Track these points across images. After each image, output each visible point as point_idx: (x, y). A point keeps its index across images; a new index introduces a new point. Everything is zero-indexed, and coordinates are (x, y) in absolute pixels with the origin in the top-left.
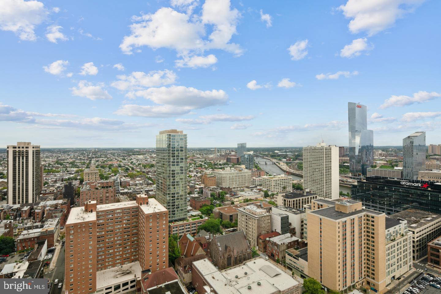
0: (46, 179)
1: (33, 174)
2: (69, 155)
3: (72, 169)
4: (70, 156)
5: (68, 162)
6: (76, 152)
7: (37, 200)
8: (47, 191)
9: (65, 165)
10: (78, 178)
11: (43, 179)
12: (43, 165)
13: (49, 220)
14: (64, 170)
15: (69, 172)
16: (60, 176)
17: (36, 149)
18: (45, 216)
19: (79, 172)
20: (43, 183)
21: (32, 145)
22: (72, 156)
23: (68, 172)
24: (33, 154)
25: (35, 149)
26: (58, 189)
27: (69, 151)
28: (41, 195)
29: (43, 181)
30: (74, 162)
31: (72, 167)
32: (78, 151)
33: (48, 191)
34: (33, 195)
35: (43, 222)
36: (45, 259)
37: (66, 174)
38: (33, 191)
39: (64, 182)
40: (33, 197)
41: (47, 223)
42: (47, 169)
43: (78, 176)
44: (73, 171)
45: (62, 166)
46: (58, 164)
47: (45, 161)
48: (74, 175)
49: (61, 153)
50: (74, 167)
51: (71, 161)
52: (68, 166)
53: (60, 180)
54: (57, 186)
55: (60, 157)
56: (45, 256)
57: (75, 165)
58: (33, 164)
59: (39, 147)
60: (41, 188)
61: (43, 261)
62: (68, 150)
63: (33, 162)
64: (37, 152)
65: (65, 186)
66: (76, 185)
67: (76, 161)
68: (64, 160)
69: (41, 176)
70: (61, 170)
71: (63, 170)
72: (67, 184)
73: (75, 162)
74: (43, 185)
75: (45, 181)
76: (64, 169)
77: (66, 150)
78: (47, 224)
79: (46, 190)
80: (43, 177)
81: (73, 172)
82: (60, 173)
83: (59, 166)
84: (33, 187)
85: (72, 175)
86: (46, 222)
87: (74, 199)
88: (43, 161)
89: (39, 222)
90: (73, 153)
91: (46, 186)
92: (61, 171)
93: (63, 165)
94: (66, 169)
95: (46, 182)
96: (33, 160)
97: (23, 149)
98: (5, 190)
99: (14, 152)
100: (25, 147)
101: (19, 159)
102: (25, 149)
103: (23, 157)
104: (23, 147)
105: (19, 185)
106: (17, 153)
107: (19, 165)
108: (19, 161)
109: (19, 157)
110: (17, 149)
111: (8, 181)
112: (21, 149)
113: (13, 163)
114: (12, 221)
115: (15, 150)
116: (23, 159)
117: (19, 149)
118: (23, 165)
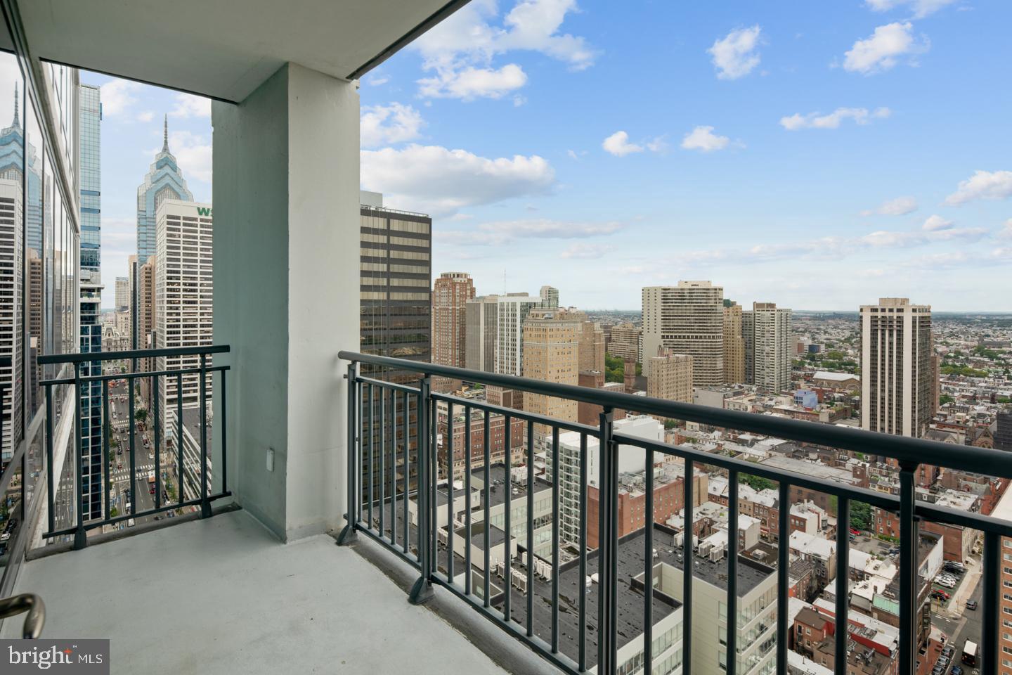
0: (947, 389)
1: (914, 372)
7: (923, 434)
8: (949, 417)
9: (1003, 359)
11: (938, 388)
12: (941, 354)
13: (949, 491)
14: (1001, 374)
16: (986, 387)
17: (921, 314)
18: (939, 478)
20: (938, 397)
21: (910, 304)
23: (1010, 377)
24: (914, 327)
25: (917, 314)
26: (980, 421)
28: (932, 426)
29: (938, 392)
33: (950, 420)
34: (913, 420)
35: (935, 490)
36: (936, 581)
37: (1006, 384)
38: (913, 412)
39: (999, 405)
40: (913, 425)
41: (945, 496)
42: (950, 363)
45: (995, 361)
46: (981, 356)
47: (947, 344)
49: (992, 326)
53: (987, 398)
54: (975, 412)
55: (988, 336)
56: (936, 575)
58: (914, 349)
59: (927, 310)
60: (933, 408)
61: (930, 583)
63: (914, 345)
64: (923, 322)
65: (1000, 416)
68: (1000, 345)
69: (934, 380)
70: (990, 372)
71: (997, 372)
72: (1005, 411)
74: (938, 401)
75: (944, 393)
76: (1000, 369)
78: (945, 499)
79: (945, 416)
80: (937, 383)
82: (986, 379)
83: (986, 360)
84: (914, 402)
86: (942, 494)
88: (941, 343)
89: (925, 487)
91: (946, 405)
92: (990, 375)
93: (999, 359)
94: (1007, 371)
95: (946, 396)
96: (914, 340)
97: (891, 314)
98: (857, 398)
99: (874, 320)
100: (895, 310)
101: (883, 334)
102: (895, 315)
103: (891, 331)
104: (891, 310)
105: (883, 391)
106: (879, 323)
107: (883, 348)
108: (883, 339)
109: (883, 331)
110: (879, 314)
111: (861, 379)
112: (887, 314)
113: (872, 343)
114: (868, 465)
115: (875, 314)
116: (891, 335)
117: (883, 314)
118: (891, 348)
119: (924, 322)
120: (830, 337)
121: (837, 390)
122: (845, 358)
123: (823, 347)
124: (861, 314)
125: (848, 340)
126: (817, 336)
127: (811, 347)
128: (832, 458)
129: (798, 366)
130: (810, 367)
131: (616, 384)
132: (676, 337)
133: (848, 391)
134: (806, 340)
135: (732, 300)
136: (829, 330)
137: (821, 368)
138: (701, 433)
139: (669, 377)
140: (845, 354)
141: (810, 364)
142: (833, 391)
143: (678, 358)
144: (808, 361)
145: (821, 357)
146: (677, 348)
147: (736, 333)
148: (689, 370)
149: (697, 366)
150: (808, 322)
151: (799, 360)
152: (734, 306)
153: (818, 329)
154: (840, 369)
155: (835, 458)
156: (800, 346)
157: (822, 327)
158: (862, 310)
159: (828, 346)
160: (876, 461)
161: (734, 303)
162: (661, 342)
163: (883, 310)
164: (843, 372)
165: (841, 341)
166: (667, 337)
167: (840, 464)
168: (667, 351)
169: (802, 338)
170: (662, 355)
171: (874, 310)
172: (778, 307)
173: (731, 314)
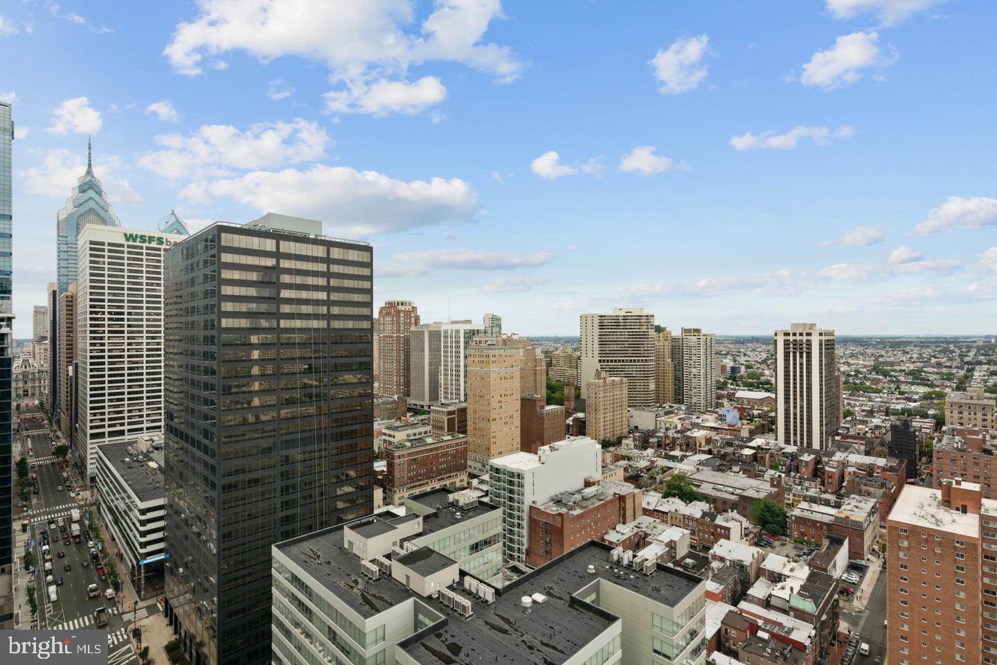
0: (849, 404)
1: (821, 389)
2: (908, 353)
3: (914, 388)
4: (908, 356)
5: (904, 370)
6: (927, 347)
7: (830, 445)
8: (851, 430)
9: (895, 377)
10: (931, 412)
11: (841, 403)
12: (844, 373)
13: (852, 496)
14: (893, 389)
15: (906, 395)
16: (881, 402)
17: (827, 338)
18: (844, 484)
19: (932, 398)
20: (841, 411)
21: (817, 328)
22: (915, 356)
23: (901, 393)
24: (821, 349)
25: (823, 338)
26: (877, 432)
27: (907, 343)
28: (837, 438)
29: (841, 407)
30: (920, 371)
31: (912, 384)
32: (931, 342)
33: (852, 432)
34: (821, 433)
35: (840, 496)
36: (843, 578)
37: (897, 399)
38: (821, 425)
39: (892, 417)
40: (821, 437)
41: (849, 501)
42: (851, 381)
43: (929, 409)
44: (917, 393)
45: (888, 378)
46: (877, 374)
47: (849, 364)
48: (919, 403)
49: (885, 347)
50: (918, 384)
51: (911, 368)
52: (902, 379)
53: (882, 411)
54: (873, 424)
55: (882, 356)
56: (843, 573)
57: (924, 379)
58: (821, 369)
59: (831, 334)
60: (838, 422)
61: (837, 581)
62: (902, 340)
63: (821, 365)
64: (828, 344)
65: (894, 428)
66: (923, 430)
67: (924, 369)
68: (892, 364)
69: (838, 397)
70: (884, 388)
71: (890, 388)
72: (898, 423)
73: (925, 372)
74: (842, 415)
75: (847, 408)
76: (892, 386)
77: (899, 340)
78: (849, 504)
79: (848, 429)
80: (841, 399)
81: (916, 397)
82: (881, 394)
83: (881, 377)
84: (821, 417)
85: (913, 404)
86: (846, 499)
87: (916, 465)
88: (844, 363)
89: (832, 493)
90: (918, 348)
91: (849, 419)
92: (885, 391)
93: (891, 376)
94: (898, 387)
95: (848, 410)
96: (821, 361)
97: (801, 338)
98: (773, 414)
99: (787, 343)
100: (804, 334)
101: (795, 356)
102: (805, 338)
103: (801, 353)
104: (801, 334)
105: (795, 407)
106: (791, 346)
107: (795, 368)
108: (795, 360)
109: (794, 353)
110: (791, 338)
111: (776, 397)
112: (798, 338)
113: (785, 364)
114: (783, 475)
115: (788, 338)
116: (801, 357)
117: (794, 338)
118: (801, 368)
119: (829, 346)
120: (749, 359)
121: (756, 407)
122: (762, 378)
123: (743, 368)
124: (775, 338)
125: (764, 361)
126: (738, 358)
127: (732, 368)
128: (752, 470)
129: (722, 386)
130: (732, 387)
131: (556, 407)
132: (612, 361)
133: (765, 409)
134: (729, 363)
135: (662, 326)
136: (748, 353)
137: (742, 388)
138: (636, 451)
139: (606, 399)
140: (762, 375)
141: (732, 384)
142: (753, 408)
143: (613, 381)
144: (730, 381)
145: (742, 377)
146: (613, 372)
147: (666, 356)
148: (624, 392)
149: (631, 388)
150: (730, 345)
151: (722, 380)
152: (665, 332)
153: (739, 352)
154: (758, 388)
155: (755, 470)
156: (723, 368)
157: (742, 350)
158: (776, 334)
159: (748, 367)
160: (790, 471)
161: (664, 329)
162: (599, 367)
163: (794, 334)
164: (760, 391)
165: (758, 363)
166: (604, 361)
167: (759, 476)
168: (603, 374)
169: (725, 361)
170: (599, 378)
171: (787, 334)
172: (703, 332)
173: (661, 338)
